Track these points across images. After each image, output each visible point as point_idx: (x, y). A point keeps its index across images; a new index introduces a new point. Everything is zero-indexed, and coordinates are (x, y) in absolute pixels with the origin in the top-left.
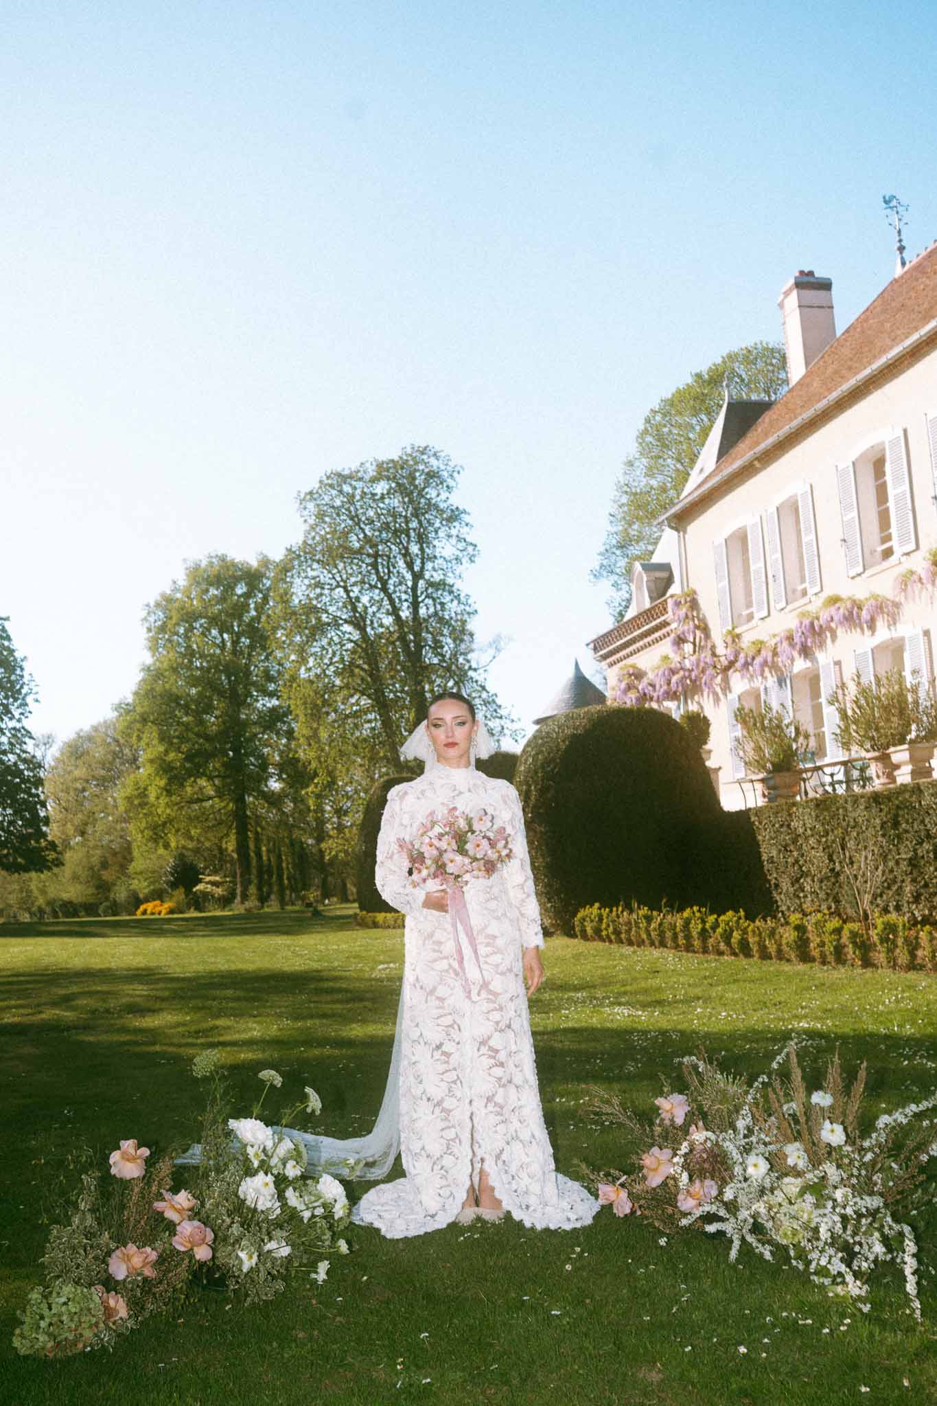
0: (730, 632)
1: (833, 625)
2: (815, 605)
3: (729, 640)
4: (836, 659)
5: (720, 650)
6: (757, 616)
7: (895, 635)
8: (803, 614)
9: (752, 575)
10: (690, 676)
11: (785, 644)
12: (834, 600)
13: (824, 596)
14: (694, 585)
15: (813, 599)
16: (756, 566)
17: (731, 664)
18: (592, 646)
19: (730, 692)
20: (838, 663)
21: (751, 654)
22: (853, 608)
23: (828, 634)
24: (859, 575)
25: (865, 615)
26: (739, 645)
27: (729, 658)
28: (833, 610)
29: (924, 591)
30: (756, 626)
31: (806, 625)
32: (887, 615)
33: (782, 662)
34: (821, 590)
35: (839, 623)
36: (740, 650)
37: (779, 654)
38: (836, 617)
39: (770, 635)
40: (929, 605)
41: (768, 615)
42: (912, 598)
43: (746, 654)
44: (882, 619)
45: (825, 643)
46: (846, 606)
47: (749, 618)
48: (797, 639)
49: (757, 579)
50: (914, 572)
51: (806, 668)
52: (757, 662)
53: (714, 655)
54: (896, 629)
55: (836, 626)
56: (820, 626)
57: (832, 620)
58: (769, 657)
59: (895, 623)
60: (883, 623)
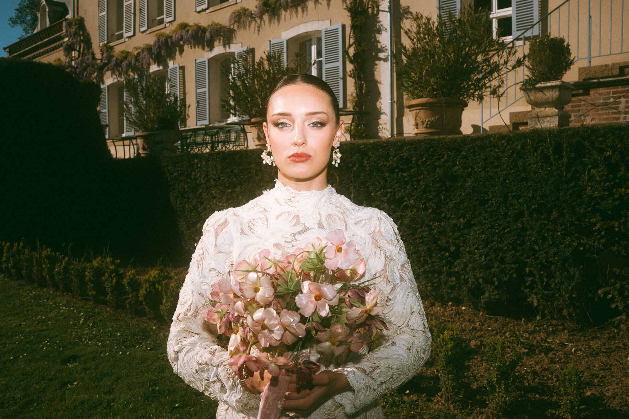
0: (105, 45)
1: (181, 43)
2: (169, 30)
3: (105, 49)
4: (181, 65)
5: (98, 56)
6: (125, 35)
7: (228, 50)
8: (161, 35)
9: (124, 8)
10: (76, 71)
11: (146, 53)
12: (184, 26)
13: (175, 24)
14: (81, 14)
15: (167, 25)
16: (128, 2)
17: (105, 65)
18: (7, 50)
19: (103, 84)
20: (182, 68)
21: (120, 58)
22: (199, 31)
23: (178, 48)
24: (204, 10)
25: (208, 34)
26: (112, 53)
27: (103, 61)
28: (184, 32)
29: (254, 23)
30: (125, 42)
31: (162, 42)
32: (223, 38)
33: (142, 64)
34: (175, 20)
35: (187, 41)
36: (113, 56)
37: (140, 61)
38: (185, 37)
39: (135, 48)
40: (256, 32)
41: (134, 34)
42: (245, 28)
43: (117, 59)
44: (220, 40)
45: (175, 55)
46: (193, 31)
47: (121, 36)
48: (155, 51)
49: (128, 11)
50: (248, 9)
51: (158, 70)
52: (124, 64)
53: (94, 58)
54: (229, 48)
55: (184, 43)
56: (172, 43)
57: (182, 39)
58: (133, 62)
59: (229, 44)
60: (220, 42)
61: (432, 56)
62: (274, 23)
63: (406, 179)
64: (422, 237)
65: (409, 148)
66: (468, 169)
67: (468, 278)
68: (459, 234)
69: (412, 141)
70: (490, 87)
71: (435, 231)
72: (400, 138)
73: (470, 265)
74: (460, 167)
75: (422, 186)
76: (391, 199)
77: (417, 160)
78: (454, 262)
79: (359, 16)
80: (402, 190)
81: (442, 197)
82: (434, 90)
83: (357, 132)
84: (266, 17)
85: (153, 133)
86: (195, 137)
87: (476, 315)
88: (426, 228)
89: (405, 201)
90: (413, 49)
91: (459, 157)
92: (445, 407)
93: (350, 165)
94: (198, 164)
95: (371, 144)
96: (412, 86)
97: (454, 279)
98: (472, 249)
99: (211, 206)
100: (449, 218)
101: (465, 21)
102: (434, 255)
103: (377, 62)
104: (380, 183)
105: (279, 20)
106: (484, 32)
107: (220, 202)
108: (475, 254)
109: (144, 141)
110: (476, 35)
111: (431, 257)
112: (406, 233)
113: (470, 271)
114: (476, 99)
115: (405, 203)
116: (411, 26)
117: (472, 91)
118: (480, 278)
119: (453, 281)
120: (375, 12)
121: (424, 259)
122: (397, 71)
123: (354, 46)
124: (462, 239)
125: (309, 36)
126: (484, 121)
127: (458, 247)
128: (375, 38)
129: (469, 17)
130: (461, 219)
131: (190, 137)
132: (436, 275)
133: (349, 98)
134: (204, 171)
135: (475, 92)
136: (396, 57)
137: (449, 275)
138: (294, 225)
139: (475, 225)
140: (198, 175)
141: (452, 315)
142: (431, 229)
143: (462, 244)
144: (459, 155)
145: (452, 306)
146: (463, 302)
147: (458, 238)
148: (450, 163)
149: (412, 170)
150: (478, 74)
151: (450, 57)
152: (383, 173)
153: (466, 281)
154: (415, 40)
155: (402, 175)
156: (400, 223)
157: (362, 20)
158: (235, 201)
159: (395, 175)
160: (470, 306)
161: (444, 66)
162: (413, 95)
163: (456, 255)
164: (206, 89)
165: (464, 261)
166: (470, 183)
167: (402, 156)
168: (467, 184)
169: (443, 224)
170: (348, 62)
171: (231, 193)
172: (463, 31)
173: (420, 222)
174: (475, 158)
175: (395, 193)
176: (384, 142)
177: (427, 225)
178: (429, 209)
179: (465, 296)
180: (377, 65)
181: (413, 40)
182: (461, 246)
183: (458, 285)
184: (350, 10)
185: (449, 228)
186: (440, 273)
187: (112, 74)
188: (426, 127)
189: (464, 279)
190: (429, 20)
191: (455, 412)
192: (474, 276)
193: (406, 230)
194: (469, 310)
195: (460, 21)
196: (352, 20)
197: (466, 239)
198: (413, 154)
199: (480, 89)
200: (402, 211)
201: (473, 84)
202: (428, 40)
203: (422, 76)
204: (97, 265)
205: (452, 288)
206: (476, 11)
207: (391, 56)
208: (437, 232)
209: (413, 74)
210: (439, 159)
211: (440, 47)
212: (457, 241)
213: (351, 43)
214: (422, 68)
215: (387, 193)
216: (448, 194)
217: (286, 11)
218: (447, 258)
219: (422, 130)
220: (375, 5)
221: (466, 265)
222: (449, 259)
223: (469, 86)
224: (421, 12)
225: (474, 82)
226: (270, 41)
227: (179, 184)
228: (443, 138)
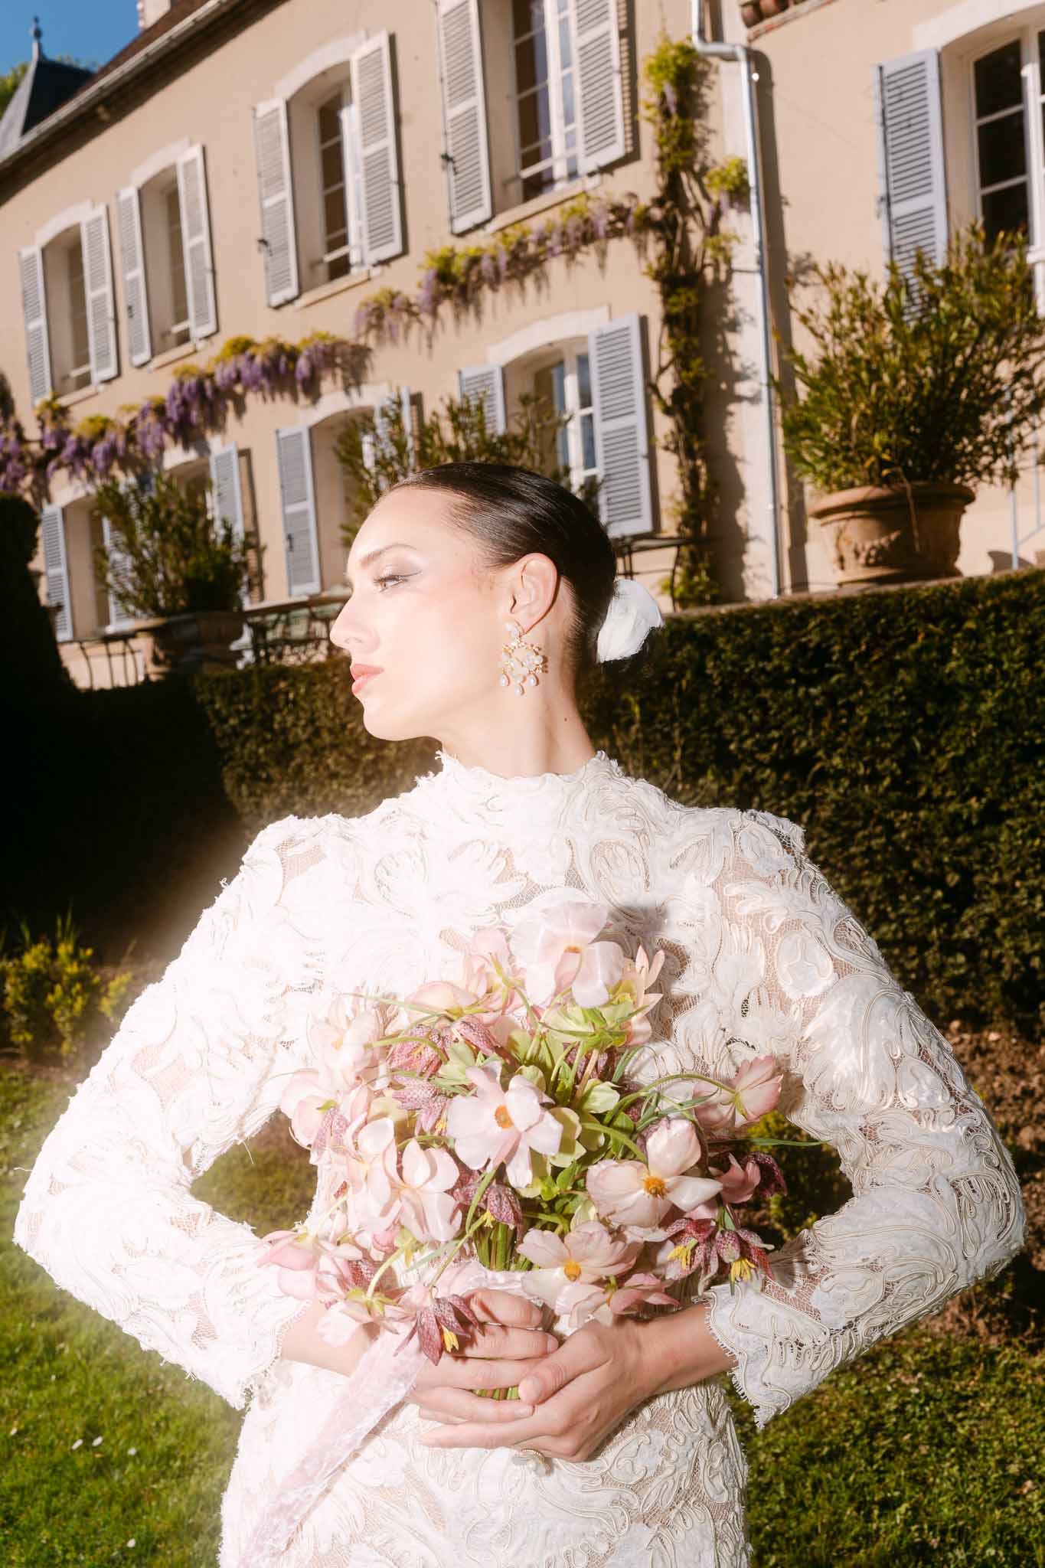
0: (49, 405)
1: (239, 389)
2: (204, 357)
3: (48, 413)
4: (242, 446)
5: (32, 432)
6: (97, 376)
7: (356, 403)
8: (186, 372)
9: (89, 307)
11: (151, 419)
12: (242, 346)
13: (221, 343)
15: (200, 345)
16: (96, 292)
17: (51, 455)
19: (49, 501)
20: (245, 454)
21: (87, 436)
22: (279, 357)
23: (230, 404)
24: (289, 302)
25: (303, 365)
26: (66, 425)
27: (47, 446)
28: (242, 362)
29: (415, 326)
30: (97, 394)
31: (190, 389)
32: (344, 369)
33: (144, 450)
34: (218, 331)
35: (253, 384)
36: (68, 432)
37: (139, 439)
38: (246, 373)
39: (122, 408)
40: (425, 349)
41: (119, 374)
42: (393, 339)
43: (80, 440)
44: (334, 375)
45: (224, 419)
46: (266, 355)
47: (85, 381)
48: (173, 413)
49: (100, 313)
50: (399, 293)
51: (187, 463)
52: (99, 449)
53: (21, 439)
54: (360, 394)
55: (246, 388)
56: (216, 390)
57: (238, 379)
58: (121, 443)
59: (358, 384)
60: (335, 382)
61: (875, 375)
62: (467, 324)
63: (818, 703)
64: (869, 853)
65: (822, 622)
66: (982, 665)
67: (1001, 956)
68: (968, 839)
69: (831, 601)
70: (1035, 445)
71: (904, 835)
72: (802, 596)
73: (1004, 922)
74: (962, 662)
75: (861, 718)
76: (781, 757)
77: (845, 652)
78: (960, 914)
79: (680, 290)
80: (810, 733)
81: (918, 745)
82: (883, 464)
83: (691, 588)
84: (446, 309)
85: (173, 619)
86: (288, 623)
87: (1029, 1055)
88: (879, 829)
89: (819, 759)
90: (825, 361)
91: (959, 635)
92: (963, 1327)
93: (671, 675)
94: (287, 693)
95: (722, 617)
96: (824, 459)
97: (961, 958)
98: (1007, 877)
99: (326, 796)
100: (940, 800)
101: (962, 272)
102: (903, 898)
103: (732, 407)
104: (750, 717)
105: (478, 313)
106: (1014, 298)
107: (347, 786)
108: (1015, 890)
109: (156, 643)
110: (991, 306)
111: (896, 904)
112: (825, 844)
113: (1004, 935)
114: (997, 480)
115: (818, 766)
116: (816, 301)
117: (985, 460)
118: (1035, 953)
119: (960, 966)
120: (723, 276)
121: (876, 909)
122: (784, 426)
123: (672, 369)
124: (977, 853)
125: (559, 352)
126: (1020, 538)
127: (967, 874)
128: (725, 343)
129: (971, 260)
130: (973, 801)
131: (274, 627)
132: (913, 951)
133: (665, 504)
134: (303, 709)
135: (995, 461)
136: (782, 386)
137: (949, 947)
138: (499, 880)
139: (1010, 814)
140: (290, 720)
141: (962, 1055)
142: (890, 829)
143: (977, 867)
144: (957, 630)
145: (960, 1031)
146: (992, 1021)
147: (966, 850)
148: (934, 654)
149: (834, 679)
150: (1002, 411)
151: (922, 372)
152: (756, 689)
153: (997, 965)
154: (828, 337)
155: (807, 694)
156: (810, 818)
157: (689, 300)
158: (385, 781)
159: (788, 695)
160: (1010, 1030)
161: (909, 398)
162: (827, 482)
163: (963, 897)
164: (309, 505)
165: (988, 910)
166: (990, 704)
167: (805, 644)
168: (984, 707)
169: (922, 814)
170: (658, 414)
171: (375, 762)
172: (956, 299)
173: (861, 814)
174: (1001, 636)
175: (792, 739)
176: (755, 611)
177: (880, 821)
178: (883, 778)
179: (996, 1005)
180: (731, 414)
181: (822, 337)
182: (976, 872)
183: (973, 974)
184: (658, 276)
185: (940, 825)
186: (924, 945)
187: (70, 477)
188: (867, 565)
189: (989, 959)
190: (862, 279)
191: (994, 1343)
192: (1017, 949)
193: (825, 835)
194: (1009, 1040)
195: (947, 275)
196: (665, 302)
197: (990, 852)
198: (833, 635)
199: (1009, 451)
200: (813, 786)
201: (986, 443)
202: (861, 333)
203: (850, 430)
204: (34, 965)
205: (958, 983)
206: (990, 242)
207: (769, 385)
208: (908, 837)
209: (825, 428)
210: (903, 646)
211: (894, 349)
212: (963, 859)
213: (664, 363)
214: (849, 410)
215: (772, 741)
216: (932, 737)
217: (494, 289)
218: (938, 902)
219: (856, 571)
220: (720, 258)
221: (993, 922)
222: (946, 906)
223: (978, 448)
224: (842, 260)
225: (989, 436)
226: (460, 373)
227: (243, 746)
228: (913, 590)
